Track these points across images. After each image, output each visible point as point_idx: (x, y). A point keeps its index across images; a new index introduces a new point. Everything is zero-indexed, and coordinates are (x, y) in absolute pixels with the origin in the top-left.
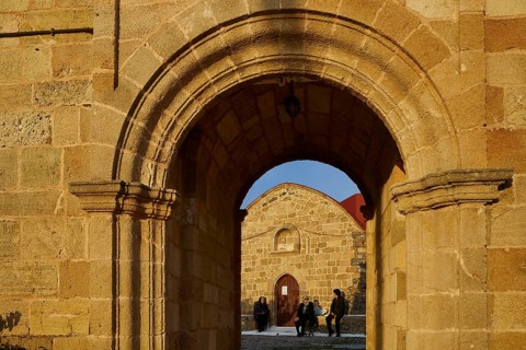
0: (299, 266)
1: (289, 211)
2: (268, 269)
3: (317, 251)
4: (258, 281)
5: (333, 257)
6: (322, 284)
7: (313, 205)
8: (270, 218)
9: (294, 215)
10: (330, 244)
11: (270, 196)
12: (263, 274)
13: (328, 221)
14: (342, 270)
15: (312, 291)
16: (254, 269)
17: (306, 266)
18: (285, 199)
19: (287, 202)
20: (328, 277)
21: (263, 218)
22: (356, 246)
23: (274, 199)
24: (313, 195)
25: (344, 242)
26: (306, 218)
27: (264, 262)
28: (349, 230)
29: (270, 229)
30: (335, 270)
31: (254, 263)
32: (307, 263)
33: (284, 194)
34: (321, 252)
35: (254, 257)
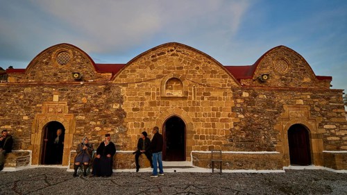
0: (187, 109)
1: (176, 64)
2: (157, 110)
3: (203, 99)
4: (146, 119)
5: (216, 104)
6: (207, 126)
7: (199, 63)
8: (159, 68)
9: (181, 68)
10: (213, 94)
11: (159, 51)
12: (151, 114)
13: (211, 77)
14: (224, 115)
15: (198, 130)
16: (142, 109)
17: (193, 109)
18: (173, 55)
19: (175, 58)
20: (212, 120)
21: (152, 67)
22: (235, 98)
23: (163, 53)
24: (198, 55)
25: (225, 94)
26: (193, 72)
27: (152, 104)
28: (228, 85)
29: (159, 77)
30: (218, 115)
31: (142, 104)
32: (194, 108)
33: (172, 50)
34: (206, 99)
35: (142, 99)
